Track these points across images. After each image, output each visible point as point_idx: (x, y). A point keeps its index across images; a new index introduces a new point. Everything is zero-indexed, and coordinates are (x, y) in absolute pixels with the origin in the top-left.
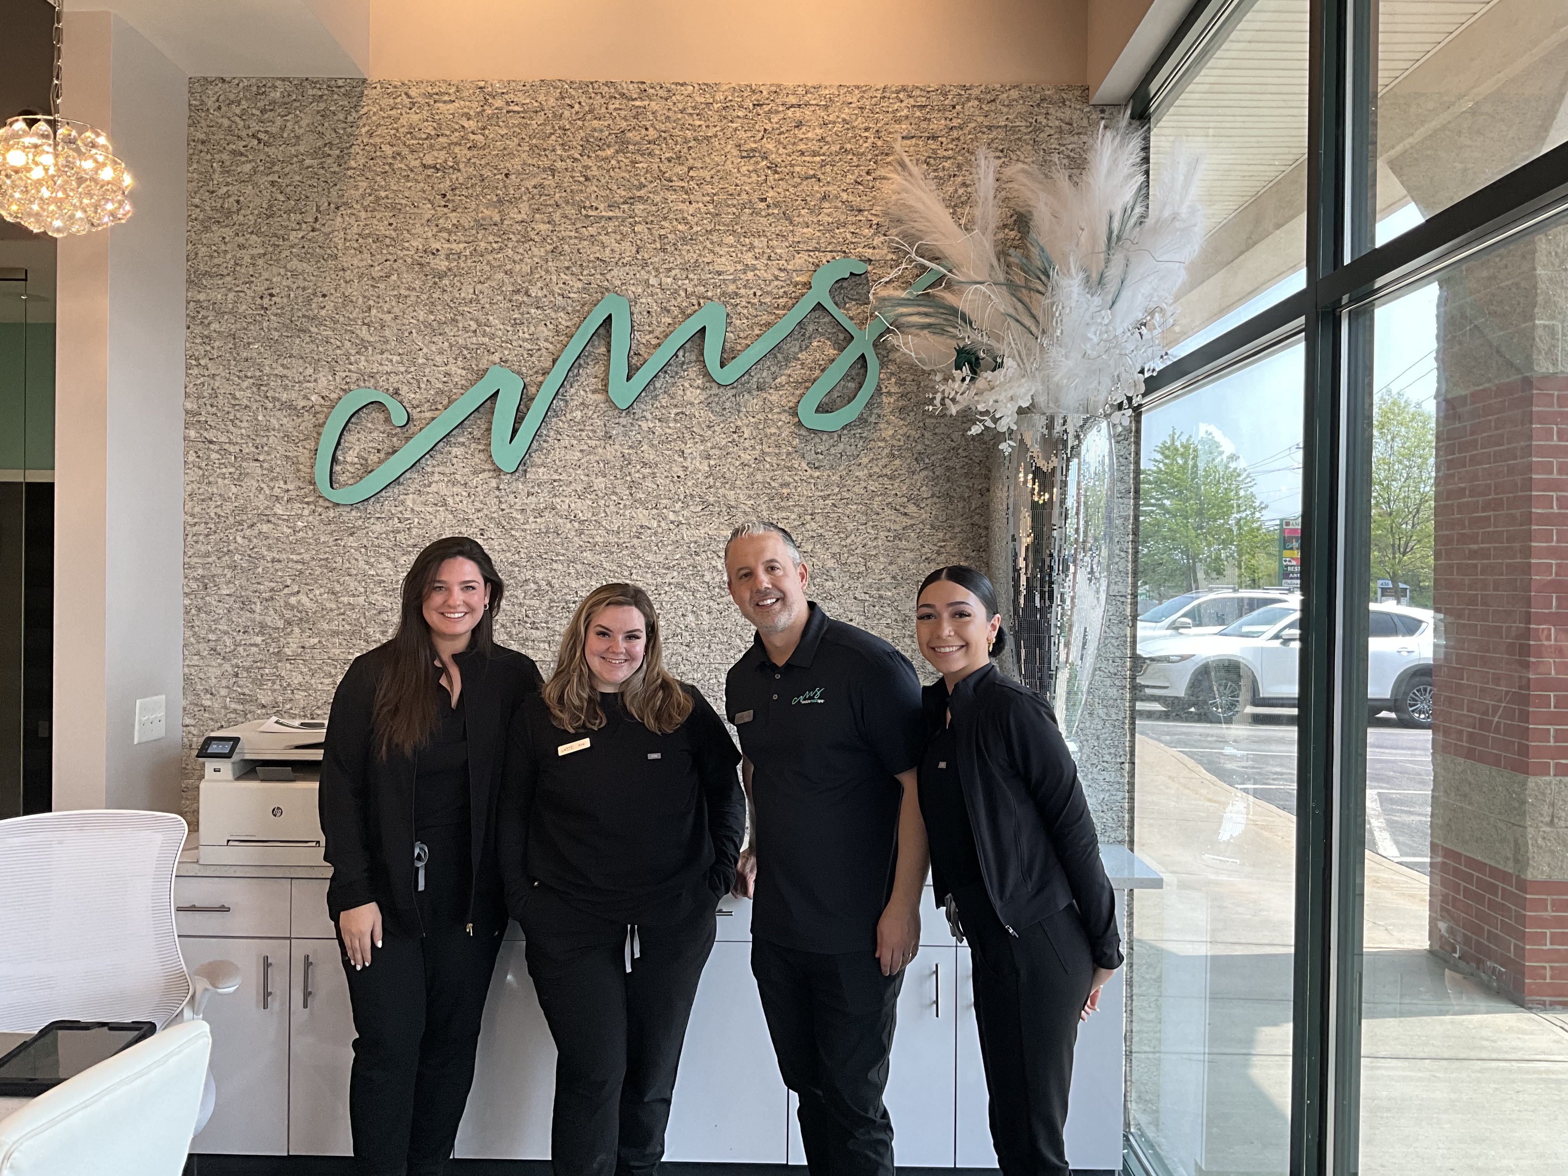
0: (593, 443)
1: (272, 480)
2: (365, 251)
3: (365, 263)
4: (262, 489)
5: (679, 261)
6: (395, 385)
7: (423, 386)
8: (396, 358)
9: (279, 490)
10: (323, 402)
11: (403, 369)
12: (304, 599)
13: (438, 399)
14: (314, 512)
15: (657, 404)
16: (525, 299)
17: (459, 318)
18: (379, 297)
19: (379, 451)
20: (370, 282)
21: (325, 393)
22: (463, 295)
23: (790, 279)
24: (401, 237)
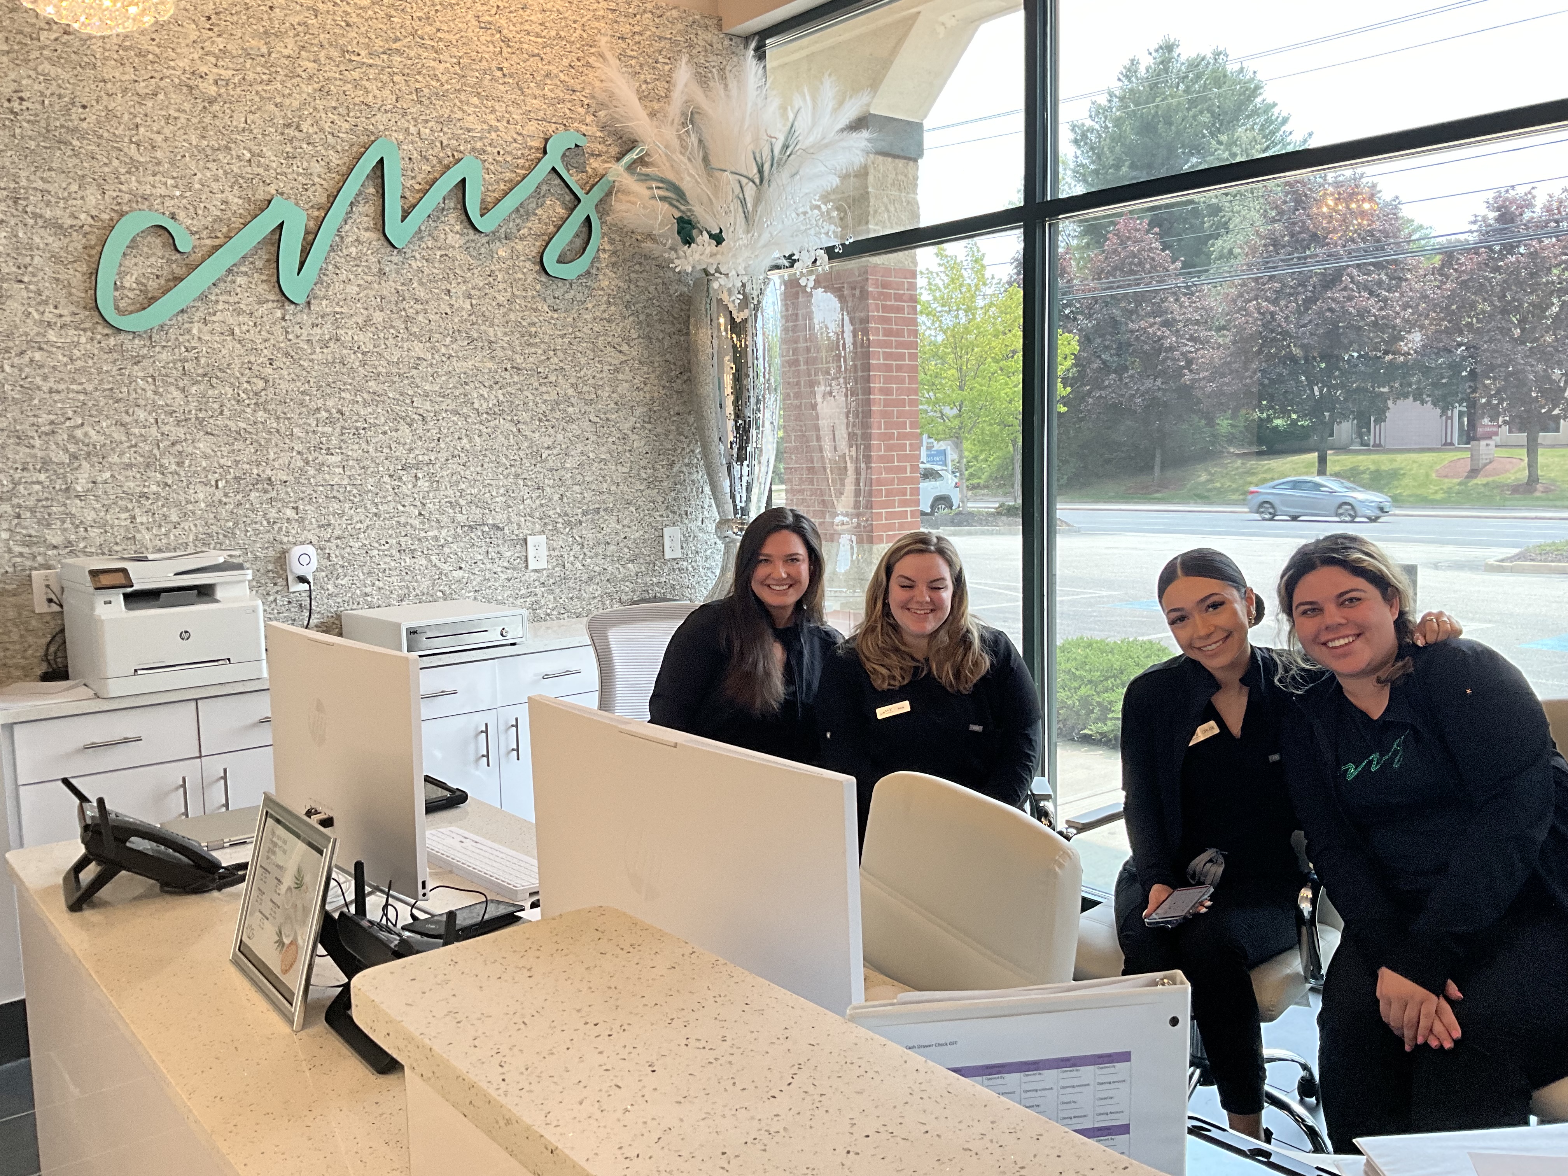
0: (369, 278)
1: (39, 304)
2: (128, 64)
3: (127, 77)
4: (30, 313)
5: (435, 114)
6: (171, 209)
7: (200, 212)
8: (170, 182)
9: (50, 315)
10: (92, 222)
11: (178, 193)
12: (92, 433)
13: (216, 226)
14: (92, 339)
15: (423, 245)
16: (297, 133)
17: (232, 146)
18: (146, 115)
19: (158, 277)
20: (135, 98)
21: (94, 213)
22: (235, 123)
23: (526, 143)
24: (165, 55)
